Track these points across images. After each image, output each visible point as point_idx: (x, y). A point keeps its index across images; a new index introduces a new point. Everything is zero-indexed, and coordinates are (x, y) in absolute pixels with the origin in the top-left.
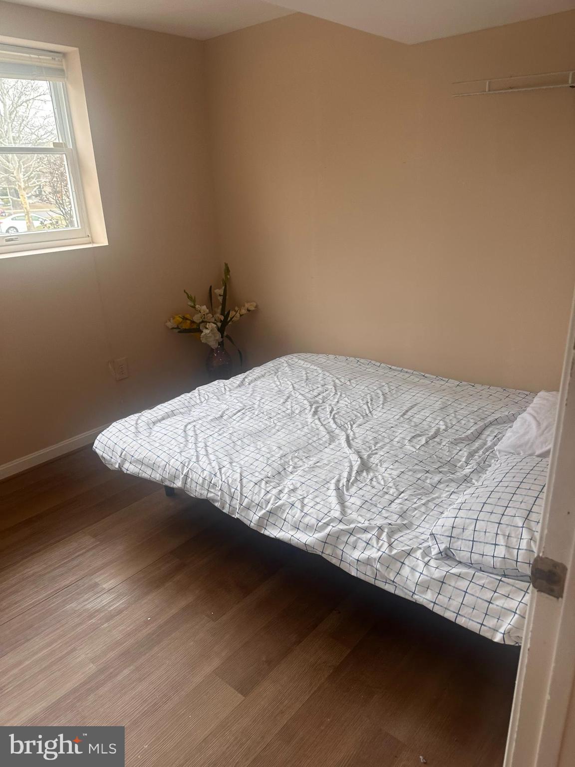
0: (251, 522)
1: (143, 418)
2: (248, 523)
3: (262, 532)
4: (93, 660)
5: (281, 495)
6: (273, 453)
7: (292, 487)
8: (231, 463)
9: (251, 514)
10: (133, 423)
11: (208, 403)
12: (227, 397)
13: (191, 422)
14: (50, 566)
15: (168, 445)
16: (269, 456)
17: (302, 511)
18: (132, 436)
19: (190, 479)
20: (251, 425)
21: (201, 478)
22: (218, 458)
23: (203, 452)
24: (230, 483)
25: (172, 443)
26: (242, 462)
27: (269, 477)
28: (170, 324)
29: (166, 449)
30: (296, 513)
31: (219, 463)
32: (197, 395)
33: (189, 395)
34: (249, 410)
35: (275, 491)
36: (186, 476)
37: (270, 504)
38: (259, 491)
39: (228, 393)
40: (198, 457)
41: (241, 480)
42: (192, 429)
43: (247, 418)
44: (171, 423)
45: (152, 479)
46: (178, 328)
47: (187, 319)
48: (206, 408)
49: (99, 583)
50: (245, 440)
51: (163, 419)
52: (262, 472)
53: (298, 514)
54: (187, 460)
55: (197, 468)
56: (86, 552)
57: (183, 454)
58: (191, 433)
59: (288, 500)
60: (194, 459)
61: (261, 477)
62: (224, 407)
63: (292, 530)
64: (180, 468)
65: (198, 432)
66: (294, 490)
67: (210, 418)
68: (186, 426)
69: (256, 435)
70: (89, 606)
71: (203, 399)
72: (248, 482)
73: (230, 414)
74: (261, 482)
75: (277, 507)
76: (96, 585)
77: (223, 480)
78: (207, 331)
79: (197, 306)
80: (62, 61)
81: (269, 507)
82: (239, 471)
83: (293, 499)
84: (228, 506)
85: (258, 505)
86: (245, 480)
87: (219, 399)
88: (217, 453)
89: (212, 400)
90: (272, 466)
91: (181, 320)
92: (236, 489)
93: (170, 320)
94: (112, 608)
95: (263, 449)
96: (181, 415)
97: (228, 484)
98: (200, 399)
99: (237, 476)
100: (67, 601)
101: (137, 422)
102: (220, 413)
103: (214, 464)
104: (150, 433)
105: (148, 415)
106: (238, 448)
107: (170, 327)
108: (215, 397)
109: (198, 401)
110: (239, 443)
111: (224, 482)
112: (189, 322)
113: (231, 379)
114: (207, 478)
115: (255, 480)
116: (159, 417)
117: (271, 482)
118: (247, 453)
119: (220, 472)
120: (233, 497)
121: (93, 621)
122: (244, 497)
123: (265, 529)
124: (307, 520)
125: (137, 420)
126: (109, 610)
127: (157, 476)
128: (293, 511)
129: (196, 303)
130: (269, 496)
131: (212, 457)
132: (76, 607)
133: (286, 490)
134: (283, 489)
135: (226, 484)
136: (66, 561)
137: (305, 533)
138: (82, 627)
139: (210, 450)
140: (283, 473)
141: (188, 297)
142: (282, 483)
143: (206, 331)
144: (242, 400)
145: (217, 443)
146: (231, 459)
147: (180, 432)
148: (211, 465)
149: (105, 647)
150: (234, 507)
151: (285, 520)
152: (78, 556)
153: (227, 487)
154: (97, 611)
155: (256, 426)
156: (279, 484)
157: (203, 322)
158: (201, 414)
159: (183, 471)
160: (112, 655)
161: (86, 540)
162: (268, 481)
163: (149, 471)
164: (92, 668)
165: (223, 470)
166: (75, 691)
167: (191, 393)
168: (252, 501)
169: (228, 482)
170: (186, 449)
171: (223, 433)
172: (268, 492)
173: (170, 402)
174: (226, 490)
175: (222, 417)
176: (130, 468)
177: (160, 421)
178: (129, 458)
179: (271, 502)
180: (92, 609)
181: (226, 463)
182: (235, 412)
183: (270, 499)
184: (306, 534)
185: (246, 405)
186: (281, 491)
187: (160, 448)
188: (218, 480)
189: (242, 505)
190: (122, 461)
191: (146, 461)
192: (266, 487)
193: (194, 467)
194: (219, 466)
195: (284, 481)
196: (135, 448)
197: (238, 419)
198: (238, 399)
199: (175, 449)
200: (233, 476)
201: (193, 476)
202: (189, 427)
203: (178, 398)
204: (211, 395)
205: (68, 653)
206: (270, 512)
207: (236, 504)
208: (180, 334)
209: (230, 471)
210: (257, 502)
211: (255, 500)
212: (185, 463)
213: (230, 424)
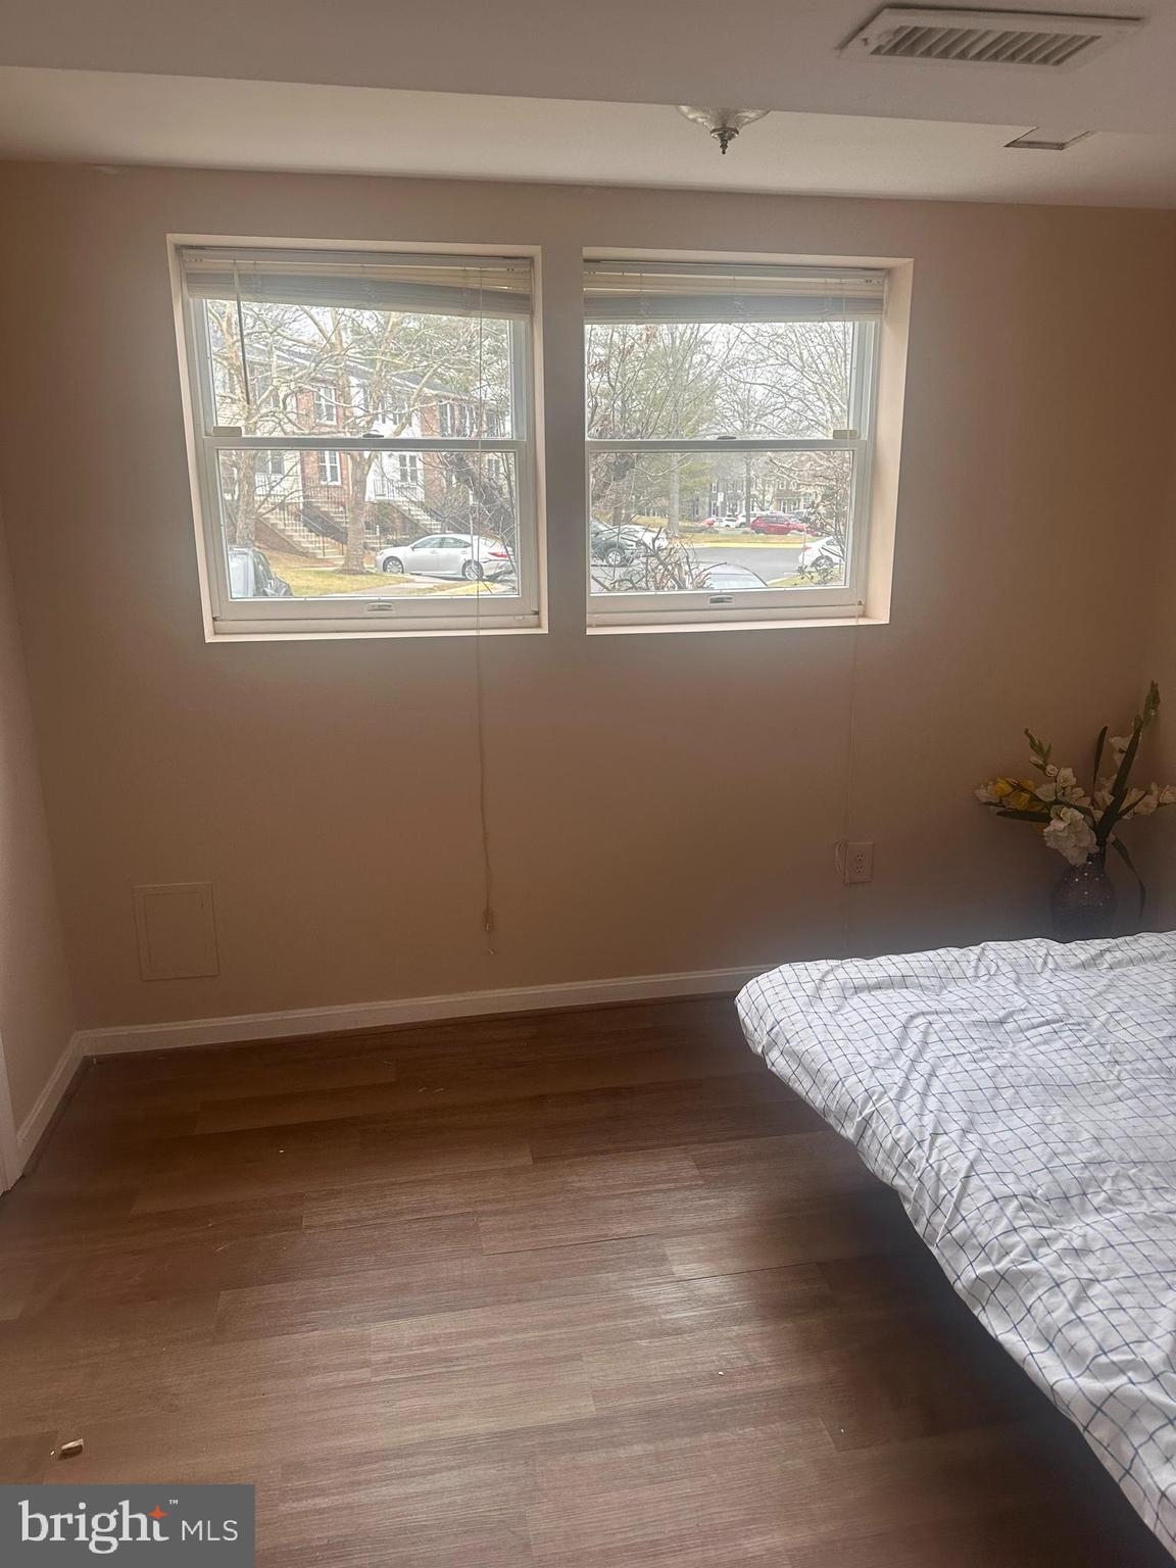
0: (959, 1278)
1: (840, 973)
2: (952, 1277)
3: (976, 1313)
4: (598, 1394)
5: (1044, 1250)
6: (1074, 1146)
7: (1077, 1243)
8: (965, 1132)
9: (964, 1261)
10: (817, 976)
11: (988, 984)
12: (1042, 981)
13: (928, 1013)
14: (609, 1187)
15: (860, 1044)
16: (1060, 1148)
17: (1072, 1308)
18: (802, 1000)
19: (870, 1132)
20: (1060, 1063)
21: (890, 1139)
22: (943, 1108)
23: (918, 1083)
24: (942, 1173)
25: (869, 1042)
26: (992, 1140)
27: (1034, 1198)
28: (983, 794)
29: (852, 1050)
30: (1058, 1308)
31: (938, 1122)
32: (973, 957)
33: (956, 952)
34: (1071, 1027)
35: (1030, 1235)
36: (867, 1121)
37: (1007, 1259)
38: (996, 1220)
39: (1047, 974)
40: (903, 1091)
41: (967, 1177)
42: (922, 1028)
43: (1058, 1044)
44: (889, 1000)
45: (808, 1101)
46: (1000, 804)
47: (1023, 790)
48: (978, 993)
49: (670, 1258)
50: (1024, 1092)
51: (879, 987)
52: (1027, 1181)
53: (1061, 1313)
54: (880, 1089)
55: (891, 1114)
56: (673, 1190)
57: (879, 1073)
58: (916, 1035)
59: (1051, 1269)
60: (892, 1094)
61: (1015, 1189)
62: (1019, 1002)
63: (1036, 1340)
64: (860, 1101)
65: (933, 1038)
66: (1078, 1253)
67: (975, 1017)
68: (912, 1017)
69: (1056, 1089)
70: (634, 1292)
71: (982, 971)
72: (980, 1189)
73: (1023, 1024)
74: (1010, 1201)
75: (1020, 1271)
76: (663, 1259)
77: (931, 1162)
78: (1061, 825)
79: (1050, 767)
80: (883, 285)
81: (1004, 1264)
82: (971, 1156)
83: (1064, 1271)
84: (924, 1220)
85: (983, 1249)
86: (974, 1182)
87: (1017, 982)
88: (948, 1099)
89: (1002, 980)
90: (1056, 1175)
91: (1011, 790)
92: (949, 1192)
93: (986, 786)
94: (668, 1317)
95: (1056, 1129)
96: (919, 992)
97: (937, 1174)
98: (976, 968)
99: (962, 1165)
100: (607, 1263)
101: (824, 976)
102: (1002, 1013)
103: (928, 1119)
104: (840, 1008)
105: (855, 969)
106: (1000, 1104)
107: (984, 800)
108: (1013, 975)
109: (970, 973)
110: (1008, 1093)
111: (931, 1165)
112: (1026, 796)
113: (1072, 945)
114: (902, 1143)
115: (999, 1189)
116: (871, 982)
117: (1033, 1210)
118: (1016, 1123)
119: (932, 1143)
120: (938, 1207)
121: (630, 1323)
122: (960, 1218)
123: (984, 1308)
124: (1076, 1334)
125: (827, 973)
126: (663, 1317)
127: (817, 1099)
128: (1053, 1300)
129: (1049, 760)
130: (1014, 1238)
131: (932, 1103)
132: (615, 1282)
133: (1061, 1244)
134: (1055, 1239)
135: (933, 1174)
136: (637, 1190)
137: (1062, 1363)
138: (608, 1324)
139: (936, 1087)
140: (1075, 1201)
141: (1033, 745)
142: (1061, 1223)
143: (1057, 825)
144: (1069, 1000)
145: (958, 1077)
146: (971, 1122)
147: (895, 1025)
148: (920, 1120)
149: (625, 1382)
150: (934, 1229)
151: (1029, 1311)
152: (657, 1191)
153: (933, 1180)
154: (643, 1308)
155: (1069, 1070)
156: (1051, 1224)
157: (1057, 802)
158: (960, 1002)
159: (863, 1108)
160: (630, 1402)
161: (686, 1168)
162: (1028, 1205)
163: (807, 1083)
164: (587, 1408)
165: (940, 1140)
166: (546, 1430)
167: (962, 951)
168: (973, 1233)
169: (939, 1170)
170: (892, 1064)
171: (983, 1060)
172: (1015, 1229)
173: (908, 957)
174: (929, 1184)
175: (1001, 1022)
176: (778, 1063)
177: (870, 988)
178: (781, 1041)
179: (1012, 1255)
180: (636, 1301)
181: (956, 1126)
182: (1036, 1021)
183: (1013, 1247)
184: (1065, 1367)
185: (1073, 1013)
186: (1045, 1241)
187: (841, 1043)
188: (921, 1158)
189: (949, 1232)
190: (769, 1044)
191: (807, 1059)
192: (1015, 1217)
193: (887, 1109)
194: (935, 1128)
195: (1069, 1221)
196: (798, 1027)
197: (1034, 1040)
198: (1063, 994)
199: (867, 1057)
200: (954, 1160)
201: (878, 1127)
202: (920, 1021)
203: (931, 954)
204: (1005, 968)
205: (567, 1359)
206: (1002, 1277)
207: (940, 1225)
208: (1000, 817)
209: (954, 1149)
210: (982, 1240)
211: (980, 1234)
212: (874, 1093)
213: (1014, 1046)
